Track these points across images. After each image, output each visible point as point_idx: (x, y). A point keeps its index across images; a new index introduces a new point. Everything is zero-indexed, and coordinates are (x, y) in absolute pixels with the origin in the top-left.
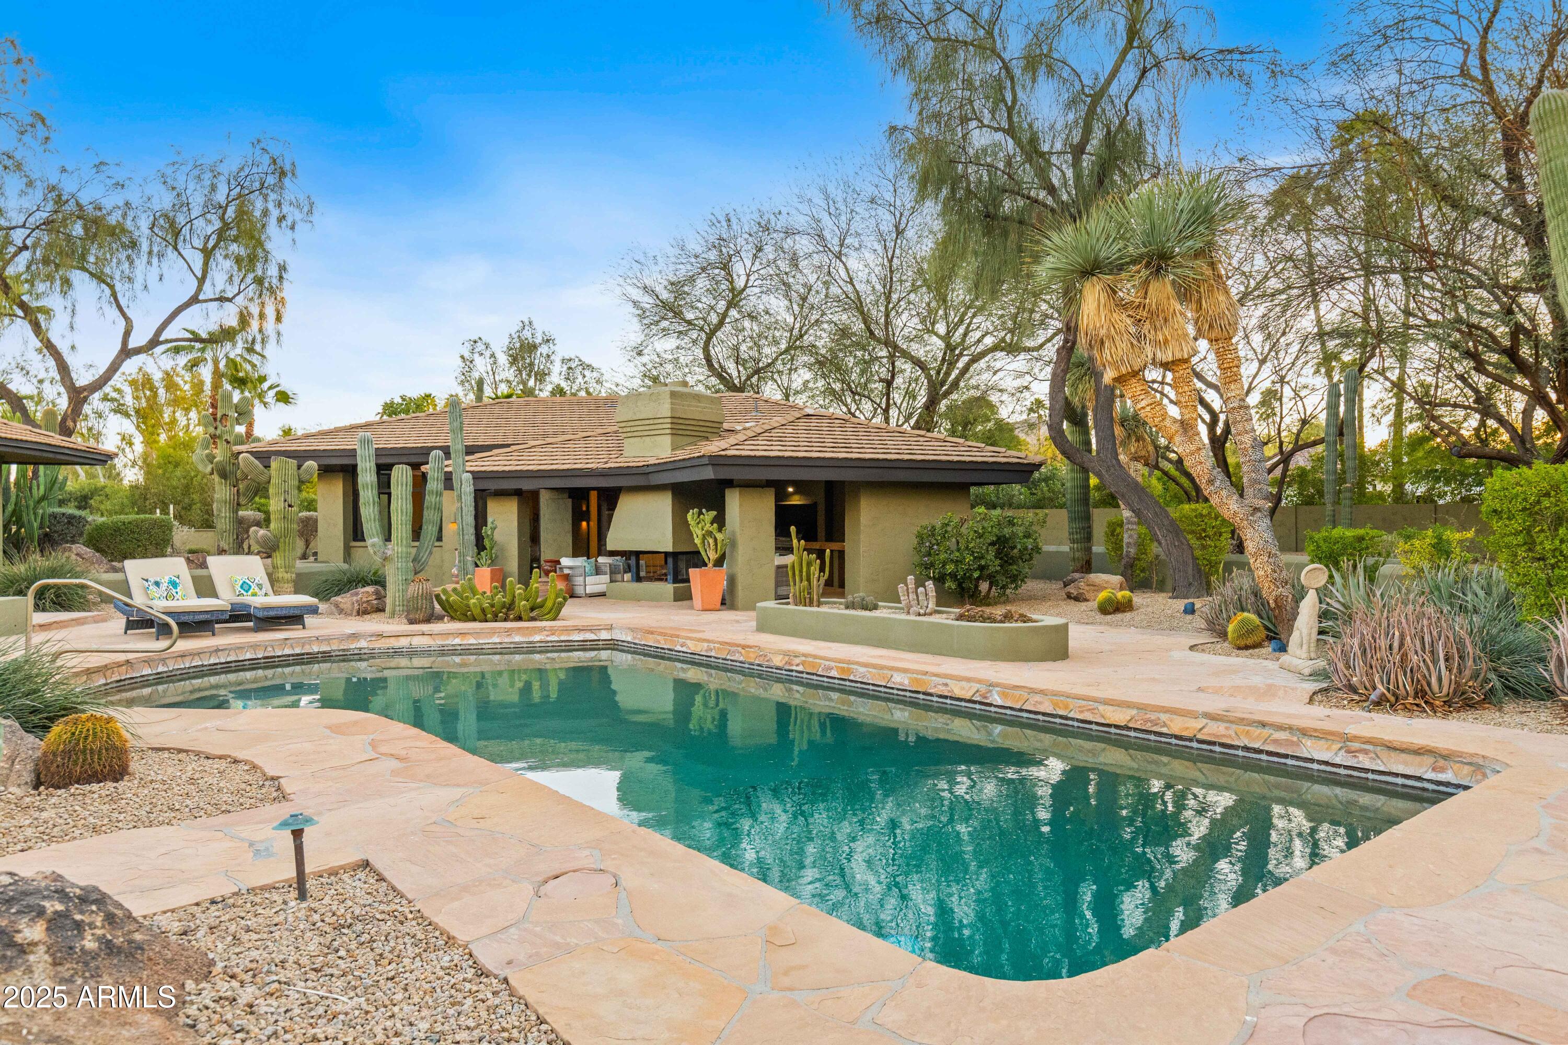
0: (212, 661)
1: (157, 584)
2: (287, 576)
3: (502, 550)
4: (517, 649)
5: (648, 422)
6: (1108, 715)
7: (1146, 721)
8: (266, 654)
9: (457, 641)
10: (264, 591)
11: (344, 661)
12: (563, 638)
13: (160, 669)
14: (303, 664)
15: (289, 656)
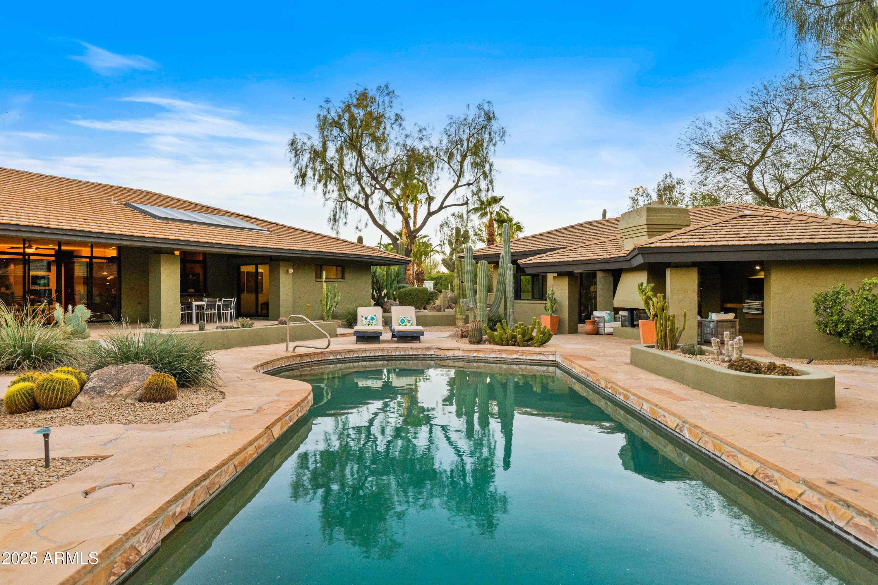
0: (363, 355)
1: (366, 318)
2: (461, 317)
3: (560, 306)
4: (505, 362)
5: (634, 228)
6: (743, 463)
7: (766, 476)
8: (388, 354)
9: (475, 355)
10: (411, 323)
11: (424, 360)
12: (528, 358)
13: (338, 357)
14: (406, 360)
15: (399, 355)
